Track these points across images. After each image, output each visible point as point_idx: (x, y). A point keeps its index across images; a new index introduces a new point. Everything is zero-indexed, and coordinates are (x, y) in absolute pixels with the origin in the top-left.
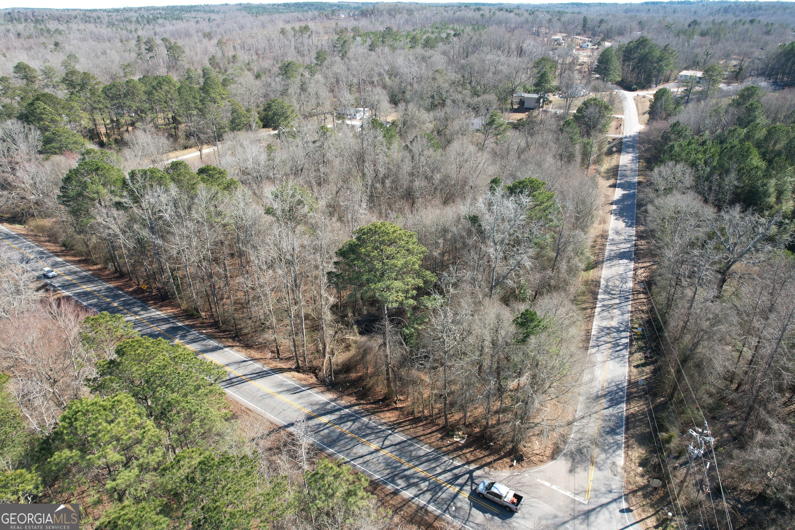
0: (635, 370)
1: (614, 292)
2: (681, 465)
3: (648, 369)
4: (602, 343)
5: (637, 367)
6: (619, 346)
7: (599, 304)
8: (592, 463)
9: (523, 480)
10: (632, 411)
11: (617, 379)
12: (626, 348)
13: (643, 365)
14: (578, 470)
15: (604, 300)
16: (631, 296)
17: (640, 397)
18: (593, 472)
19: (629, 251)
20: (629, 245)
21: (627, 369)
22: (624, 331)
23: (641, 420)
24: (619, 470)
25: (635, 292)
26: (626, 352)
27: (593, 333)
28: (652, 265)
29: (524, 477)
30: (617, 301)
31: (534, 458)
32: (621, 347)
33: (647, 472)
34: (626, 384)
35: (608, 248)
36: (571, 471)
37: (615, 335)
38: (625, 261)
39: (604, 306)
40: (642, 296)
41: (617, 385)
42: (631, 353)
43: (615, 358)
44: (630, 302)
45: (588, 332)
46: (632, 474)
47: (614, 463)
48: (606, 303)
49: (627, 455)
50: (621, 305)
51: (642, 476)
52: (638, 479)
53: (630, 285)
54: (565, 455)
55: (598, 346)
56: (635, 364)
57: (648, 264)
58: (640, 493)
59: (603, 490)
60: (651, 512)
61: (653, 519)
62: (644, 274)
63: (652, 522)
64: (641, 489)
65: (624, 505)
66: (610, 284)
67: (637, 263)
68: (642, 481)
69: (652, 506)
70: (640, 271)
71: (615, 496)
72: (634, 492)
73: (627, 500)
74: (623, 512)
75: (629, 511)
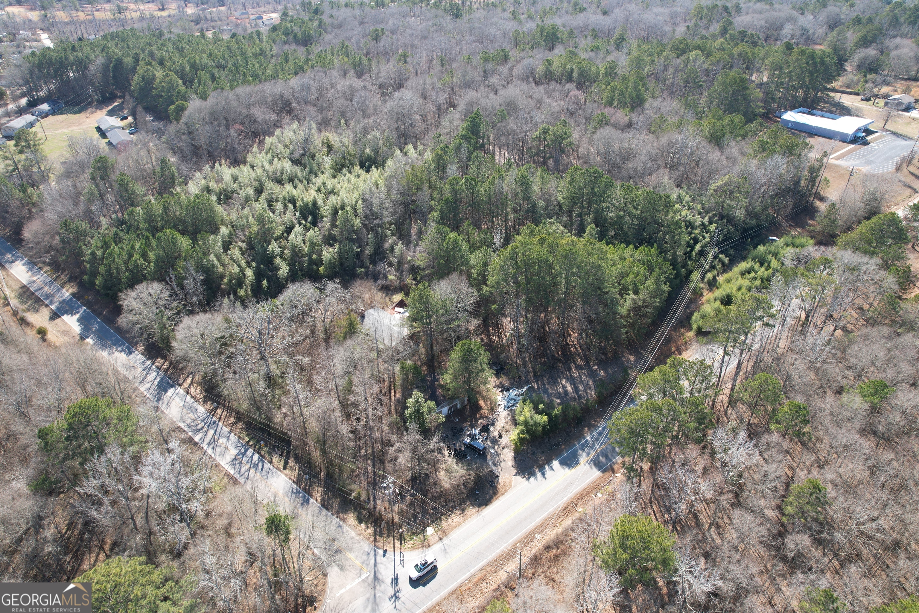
0: (287, 471)
1: (199, 427)
2: (374, 501)
3: (291, 463)
4: (246, 474)
5: (285, 468)
6: (258, 465)
7: (205, 447)
8: (343, 551)
9: (331, 607)
10: (319, 499)
11: (287, 489)
12: (263, 463)
13: (286, 463)
14: (344, 564)
15: (203, 439)
16: (214, 419)
17: (311, 485)
18: (351, 556)
19: (162, 379)
20: (155, 374)
21: (283, 476)
22: (246, 451)
23: (329, 499)
24: (357, 538)
25: (212, 412)
26: (267, 465)
27: (232, 472)
28: (193, 378)
29: (329, 604)
30: (211, 432)
31: (318, 589)
32: (260, 464)
33: (366, 523)
34: (295, 486)
35: (143, 389)
36: (341, 569)
37: (245, 459)
38: (171, 391)
39: (209, 444)
40: (219, 411)
41: (292, 492)
42: (271, 462)
43: (267, 475)
44: (220, 424)
45: (227, 474)
46: (363, 532)
47: (351, 538)
48: (207, 440)
49: (349, 526)
50: (218, 432)
51: (368, 527)
52: (368, 531)
53: (201, 409)
54: (328, 566)
55: (248, 478)
56: (282, 468)
57: (189, 380)
58: (378, 537)
59: (365, 557)
60: (391, 539)
61: (396, 541)
62: (198, 391)
63: (397, 543)
64: (375, 534)
65: (381, 552)
66: (188, 421)
67: (180, 385)
68: (371, 530)
69: (388, 536)
70: (192, 391)
71: (372, 553)
72: (375, 540)
73: (378, 548)
74: (384, 556)
75: (385, 551)
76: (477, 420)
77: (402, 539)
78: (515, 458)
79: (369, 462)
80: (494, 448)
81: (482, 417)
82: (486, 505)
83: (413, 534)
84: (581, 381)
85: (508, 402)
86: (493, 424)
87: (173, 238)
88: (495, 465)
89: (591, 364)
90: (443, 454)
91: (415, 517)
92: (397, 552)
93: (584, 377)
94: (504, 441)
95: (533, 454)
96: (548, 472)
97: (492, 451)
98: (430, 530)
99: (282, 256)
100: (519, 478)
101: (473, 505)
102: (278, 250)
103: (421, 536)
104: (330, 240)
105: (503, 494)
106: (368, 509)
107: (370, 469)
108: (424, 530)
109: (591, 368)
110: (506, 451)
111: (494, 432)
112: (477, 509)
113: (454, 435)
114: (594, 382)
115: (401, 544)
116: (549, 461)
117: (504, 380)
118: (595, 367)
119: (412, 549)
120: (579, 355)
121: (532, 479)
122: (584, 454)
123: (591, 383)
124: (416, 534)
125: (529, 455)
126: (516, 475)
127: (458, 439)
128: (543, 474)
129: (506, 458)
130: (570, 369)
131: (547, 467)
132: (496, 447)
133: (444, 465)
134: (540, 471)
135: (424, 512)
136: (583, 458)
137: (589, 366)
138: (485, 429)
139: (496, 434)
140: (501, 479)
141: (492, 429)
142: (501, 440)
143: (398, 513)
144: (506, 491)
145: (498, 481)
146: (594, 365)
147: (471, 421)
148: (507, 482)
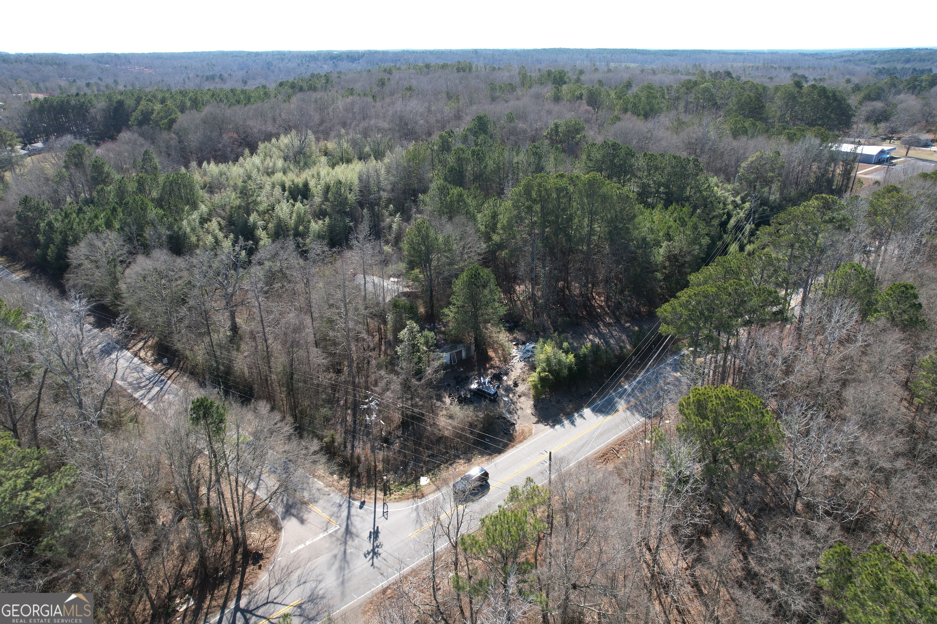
1: (143, 384)
2: (352, 449)
7: (145, 402)
8: (306, 503)
9: (283, 565)
14: (305, 517)
15: (144, 396)
16: (163, 377)
18: (316, 509)
19: (108, 344)
24: (327, 489)
25: (161, 372)
28: (146, 342)
29: (280, 562)
30: (157, 389)
31: (266, 545)
33: (340, 473)
36: (302, 521)
38: (115, 354)
39: (151, 400)
40: (170, 371)
44: (169, 382)
46: (336, 484)
47: (318, 490)
48: (150, 396)
49: (319, 478)
50: (164, 390)
51: (342, 478)
52: (342, 482)
53: (149, 370)
54: (283, 519)
57: (141, 344)
58: (354, 489)
59: (336, 509)
60: (372, 490)
61: (379, 492)
62: (149, 354)
63: (380, 495)
64: (351, 485)
65: (357, 503)
66: (130, 380)
67: (128, 349)
68: (345, 481)
69: (369, 487)
70: (142, 354)
71: (346, 505)
72: (351, 491)
73: (354, 499)
74: (361, 507)
75: (363, 503)
76: (486, 369)
77: (386, 489)
78: (535, 406)
79: (349, 411)
80: (508, 396)
81: (492, 367)
82: (499, 452)
83: (402, 483)
84: (612, 336)
85: (524, 353)
86: (507, 374)
87: (142, 204)
88: (510, 413)
89: (623, 322)
90: (443, 402)
91: (406, 465)
92: (380, 504)
93: (615, 333)
94: (521, 388)
95: (558, 402)
96: (578, 421)
97: (506, 399)
98: (424, 481)
99: (265, 228)
100: (541, 426)
101: (482, 454)
102: (261, 223)
103: (413, 487)
104: (320, 214)
105: (521, 442)
106: (343, 457)
107: (349, 418)
108: (417, 479)
109: (623, 326)
110: (523, 399)
111: (508, 381)
112: (487, 457)
113: (458, 383)
114: (628, 336)
115: (385, 494)
116: (578, 409)
117: (518, 335)
118: (628, 325)
119: (400, 499)
120: (607, 313)
121: (558, 427)
122: (623, 402)
123: (624, 337)
124: (406, 484)
125: (553, 403)
126: (537, 422)
127: (462, 387)
128: (573, 423)
129: (523, 406)
130: (598, 327)
131: (576, 415)
132: (511, 396)
133: (444, 412)
134: (567, 418)
135: (417, 460)
136: (621, 405)
137: (620, 323)
138: (497, 377)
139: (510, 383)
140: (517, 427)
141: (505, 378)
142: (517, 389)
143: (383, 461)
144: (525, 438)
145: (514, 429)
146: (627, 322)
147: (479, 370)
148: (526, 430)
